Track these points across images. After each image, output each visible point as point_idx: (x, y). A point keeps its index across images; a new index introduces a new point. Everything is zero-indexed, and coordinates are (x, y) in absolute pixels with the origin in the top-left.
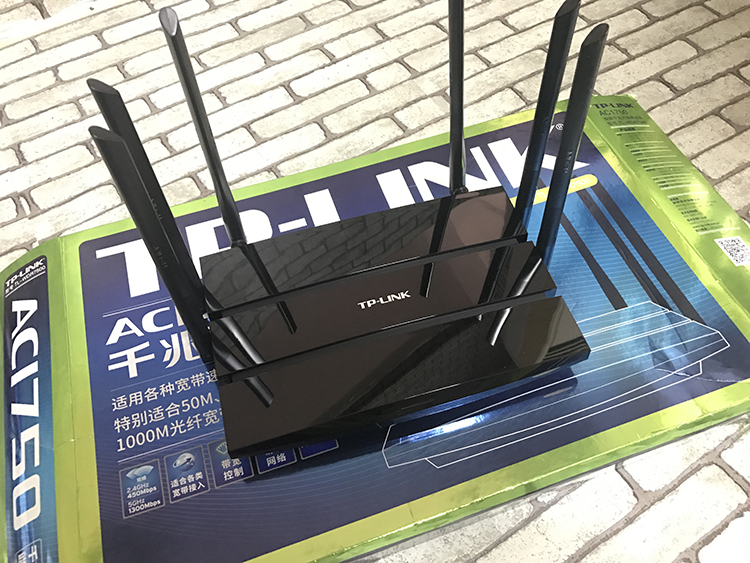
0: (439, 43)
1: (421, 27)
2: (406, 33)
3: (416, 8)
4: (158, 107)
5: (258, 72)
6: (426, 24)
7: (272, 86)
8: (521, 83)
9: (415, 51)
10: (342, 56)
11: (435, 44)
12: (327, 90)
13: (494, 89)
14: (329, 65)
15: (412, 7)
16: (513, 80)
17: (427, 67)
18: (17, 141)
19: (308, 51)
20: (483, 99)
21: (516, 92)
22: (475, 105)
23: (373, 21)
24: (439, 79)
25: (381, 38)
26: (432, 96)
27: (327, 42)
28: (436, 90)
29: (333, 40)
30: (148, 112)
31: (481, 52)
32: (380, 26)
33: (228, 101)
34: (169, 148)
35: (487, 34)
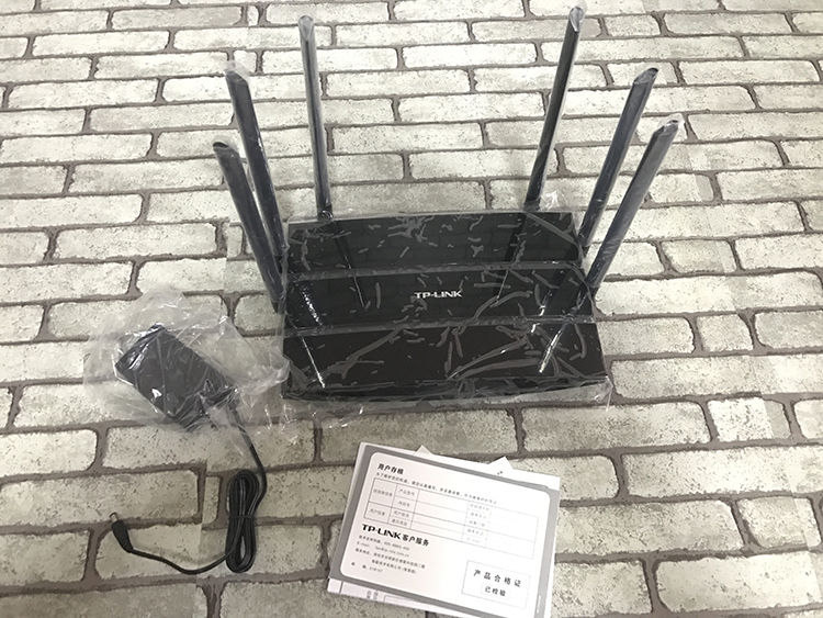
0: (739, 113)
1: (729, 85)
2: (709, 85)
3: (735, 59)
4: (407, 64)
5: (523, 66)
6: (737, 84)
7: (529, 88)
8: (813, 203)
9: (707, 112)
10: (621, 85)
11: (734, 112)
12: (586, 117)
13: (776, 195)
14: (602, 90)
15: (732, 56)
16: (804, 195)
17: (712, 137)
18: (264, 47)
19: (588, 63)
20: (756, 202)
21: (801, 210)
22: (743, 206)
23: (678, 56)
24: (717, 157)
25: (675, 81)
26: (698, 173)
27: (614, 62)
28: (706, 169)
29: (620, 62)
30: (394, 65)
31: (785, 145)
32: (682, 66)
33: (479, 88)
34: (396, 114)
35: (804, 124)
